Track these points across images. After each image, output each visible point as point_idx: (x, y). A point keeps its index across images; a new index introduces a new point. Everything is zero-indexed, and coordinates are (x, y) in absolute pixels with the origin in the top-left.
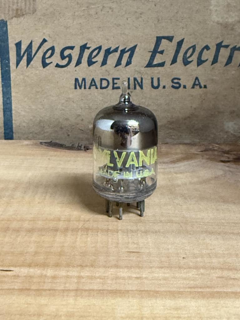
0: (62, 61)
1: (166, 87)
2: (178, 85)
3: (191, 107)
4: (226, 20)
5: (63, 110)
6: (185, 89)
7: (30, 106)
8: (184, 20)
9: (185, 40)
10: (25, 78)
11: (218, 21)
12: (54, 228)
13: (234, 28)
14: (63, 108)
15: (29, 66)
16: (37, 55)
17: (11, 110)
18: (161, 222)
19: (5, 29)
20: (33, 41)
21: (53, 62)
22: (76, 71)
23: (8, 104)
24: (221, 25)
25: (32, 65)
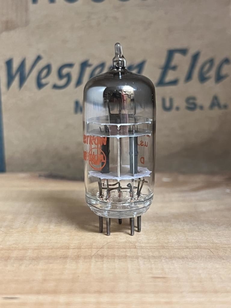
0: (59, 80)
1: (180, 108)
2: (193, 106)
3: (209, 130)
6: (201, 111)
9: (201, 53)
10: (19, 102)
12: (62, 256)
18: (187, 247)
20: (26, 58)
21: (49, 83)
22: (76, 92)
25: (26, 87)
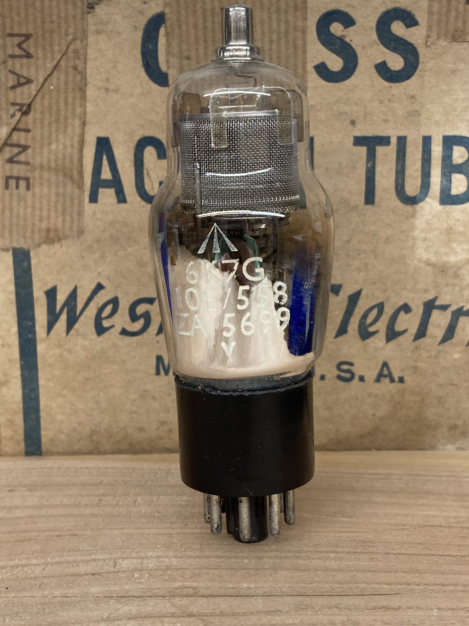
0: (132, 323)
1: (326, 378)
2: (348, 375)
3: (374, 415)
4: (445, 258)
5: (135, 412)
6: (361, 383)
7: (73, 405)
8: (361, 256)
9: (364, 293)
10: (65, 353)
11: (428, 259)
13: (460, 272)
14: (134, 409)
15: (72, 332)
16: (85, 313)
17: (37, 410)
19: (26, 264)
20: (78, 286)
21: (116, 325)
22: (158, 342)
23: (31, 399)
24: (434, 268)
25: (77, 331)
